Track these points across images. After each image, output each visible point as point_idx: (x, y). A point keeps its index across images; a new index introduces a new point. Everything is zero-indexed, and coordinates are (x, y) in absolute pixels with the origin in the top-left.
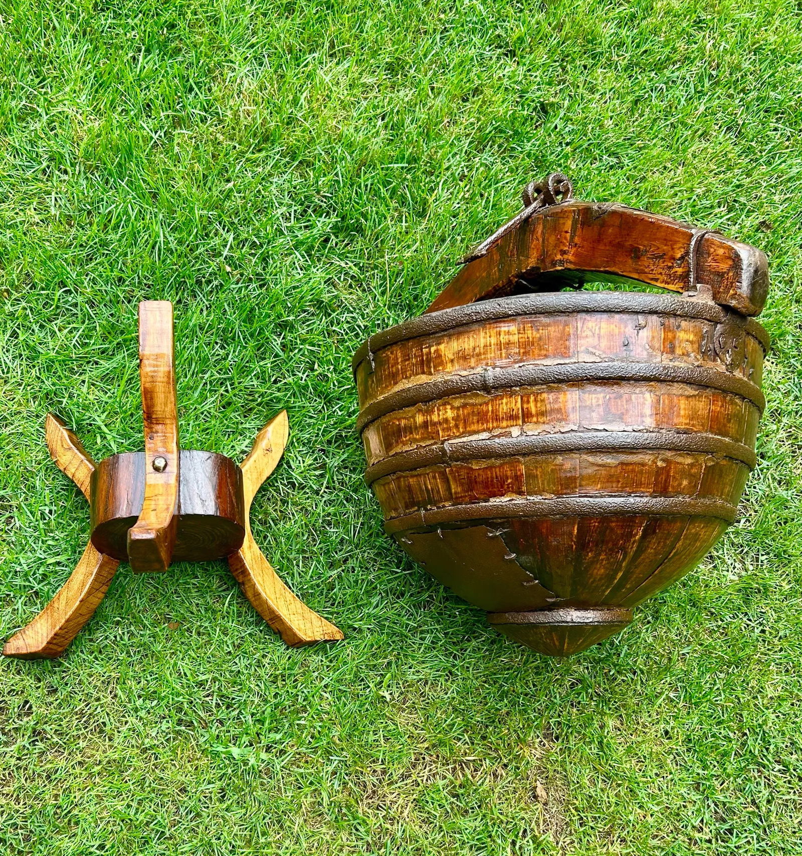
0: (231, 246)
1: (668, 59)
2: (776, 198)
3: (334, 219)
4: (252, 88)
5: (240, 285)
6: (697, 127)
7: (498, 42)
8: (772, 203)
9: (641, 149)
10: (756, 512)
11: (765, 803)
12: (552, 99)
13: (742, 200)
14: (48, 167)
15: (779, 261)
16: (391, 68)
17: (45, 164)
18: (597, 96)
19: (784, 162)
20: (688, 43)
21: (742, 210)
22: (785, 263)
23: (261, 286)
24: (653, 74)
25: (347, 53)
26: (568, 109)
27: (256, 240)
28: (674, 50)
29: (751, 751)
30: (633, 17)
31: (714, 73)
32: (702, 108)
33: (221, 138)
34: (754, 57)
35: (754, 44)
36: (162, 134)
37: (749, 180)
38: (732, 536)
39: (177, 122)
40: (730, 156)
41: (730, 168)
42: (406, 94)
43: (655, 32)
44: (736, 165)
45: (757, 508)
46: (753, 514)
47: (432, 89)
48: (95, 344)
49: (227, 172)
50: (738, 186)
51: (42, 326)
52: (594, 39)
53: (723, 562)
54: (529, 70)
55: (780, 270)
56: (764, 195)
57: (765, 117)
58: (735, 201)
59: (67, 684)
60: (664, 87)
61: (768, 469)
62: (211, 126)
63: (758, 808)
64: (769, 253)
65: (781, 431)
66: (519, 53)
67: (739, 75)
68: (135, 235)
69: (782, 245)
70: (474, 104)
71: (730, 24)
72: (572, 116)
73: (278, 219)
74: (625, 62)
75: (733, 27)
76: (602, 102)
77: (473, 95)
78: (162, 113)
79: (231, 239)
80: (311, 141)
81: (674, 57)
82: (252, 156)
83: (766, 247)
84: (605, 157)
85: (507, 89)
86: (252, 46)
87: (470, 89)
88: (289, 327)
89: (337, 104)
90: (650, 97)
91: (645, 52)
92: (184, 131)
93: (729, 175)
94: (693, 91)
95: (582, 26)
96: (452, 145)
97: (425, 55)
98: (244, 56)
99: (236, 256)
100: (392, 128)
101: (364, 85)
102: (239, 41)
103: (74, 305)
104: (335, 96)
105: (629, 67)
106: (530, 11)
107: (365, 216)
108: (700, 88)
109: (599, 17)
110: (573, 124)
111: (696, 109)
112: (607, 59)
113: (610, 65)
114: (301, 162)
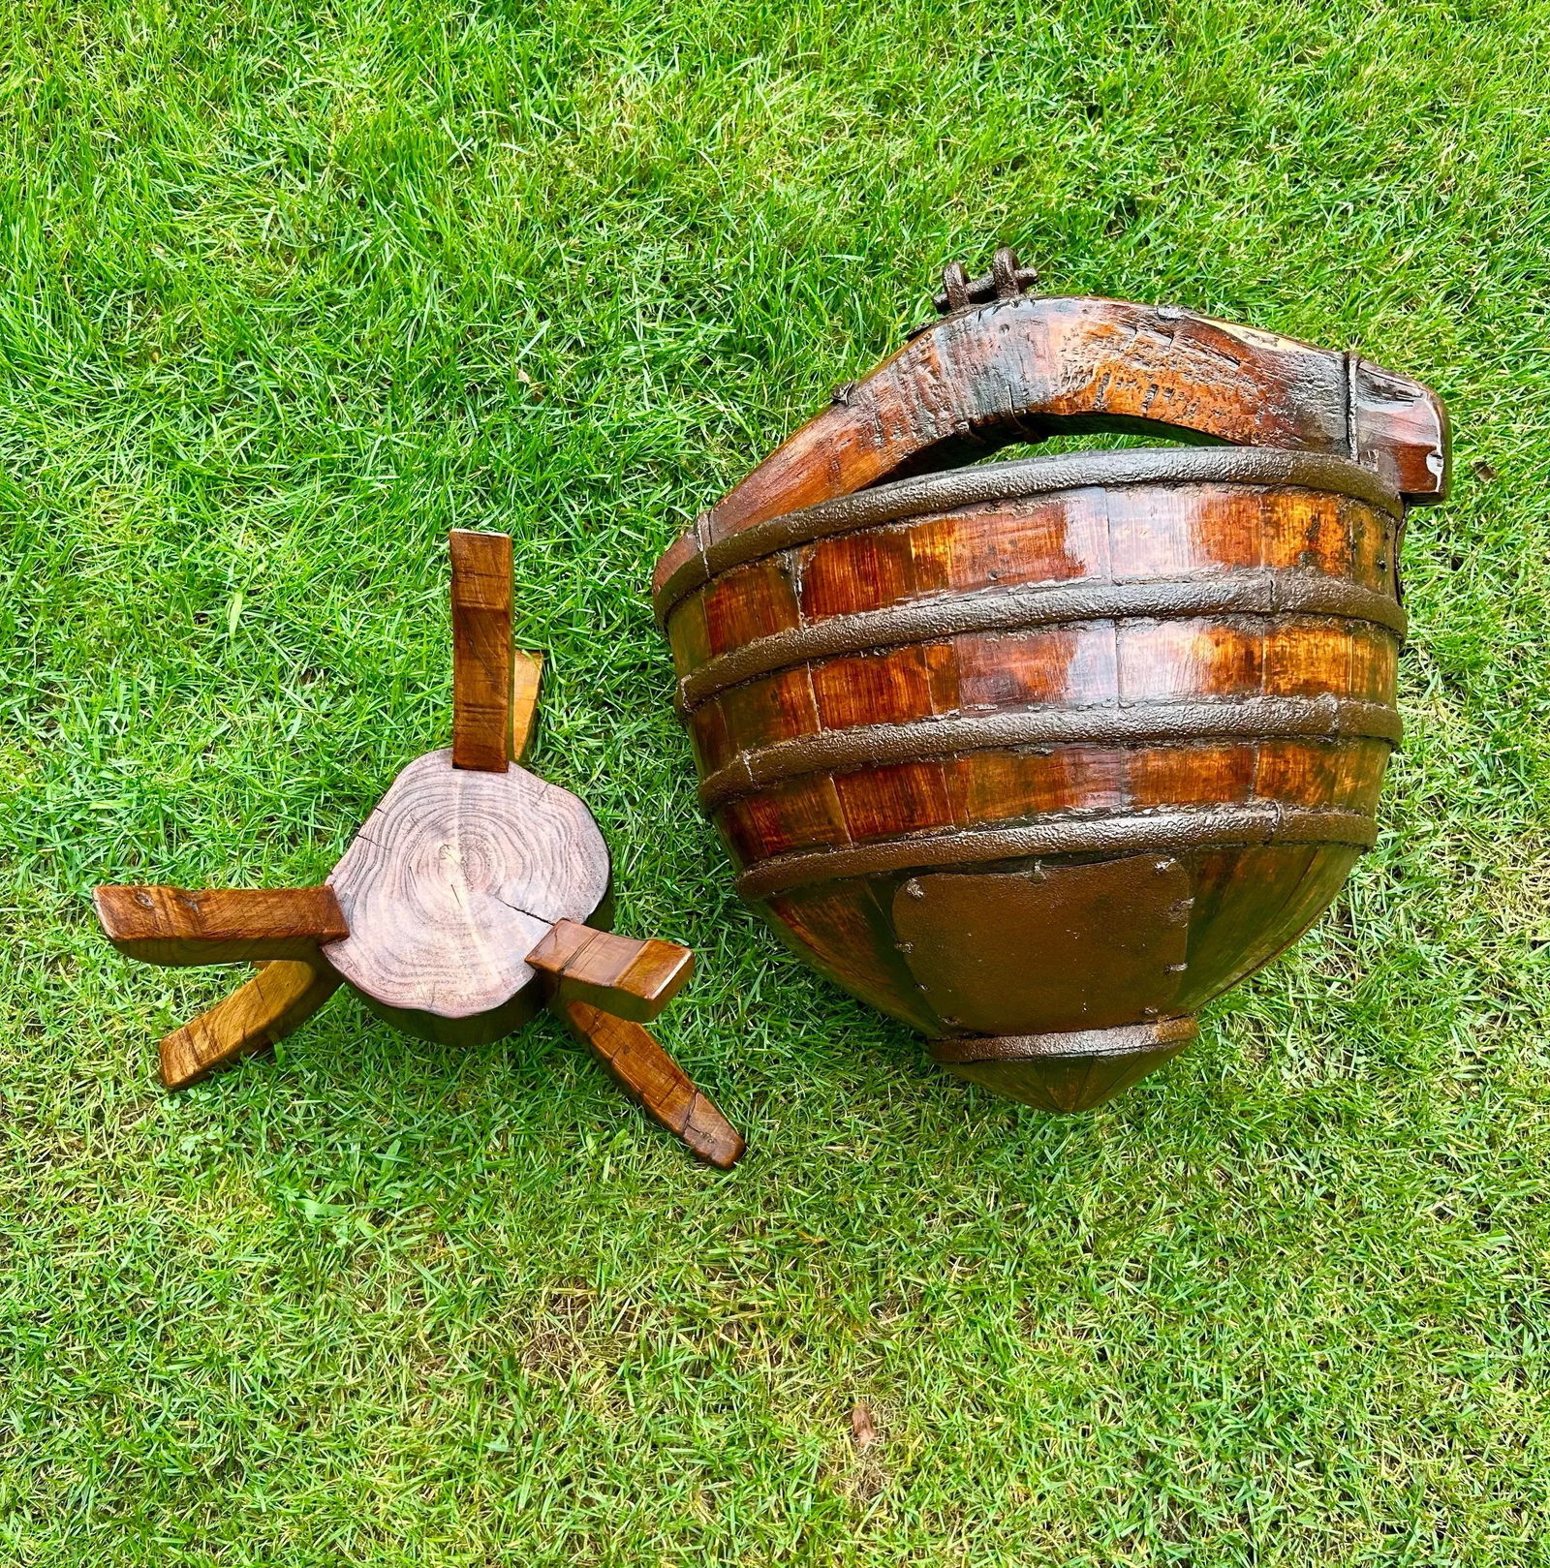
0: (540, 340)
1: (1368, 161)
2: (1516, 428)
3: (727, 329)
4: (641, 95)
5: (539, 408)
6: (1394, 283)
7: (1077, 90)
8: (1505, 433)
9: (1286, 302)
10: (1365, 972)
11: (1266, 1526)
12: (1150, 196)
13: (1454, 419)
14: (278, 166)
15: (1497, 534)
16: (882, 102)
17: (274, 160)
18: (1228, 203)
19: (1544, 368)
20: (1409, 141)
22: (1508, 541)
23: (574, 416)
24: (1335, 184)
25: (815, 65)
26: (1174, 215)
27: (581, 338)
28: (1380, 148)
30: (1318, 85)
31: (1445, 198)
32: (1408, 253)
33: (570, 164)
34: (1523, 184)
35: (1528, 161)
36: (475, 145)
37: (1470, 387)
38: (1310, 1008)
39: (506, 130)
40: (1445, 342)
41: (1443, 362)
42: (898, 148)
43: (1353, 114)
44: (1454, 358)
45: (1368, 965)
46: (1359, 975)
47: (946, 145)
48: (272, 464)
49: (568, 222)
50: (1451, 395)
51: (196, 416)
52: (1243, 110)
53: (1283, 1052)
54: (1120, 143)
55: (1498, 551)
56: (1494, 418)
57: (1524, 287)
59: (61, 1023)
60: (1351, 207)
61: (1403, 899)
62: (560, 144)
63: (1250, 1531)
64: (1483, 519)
65: (1441, 835)
66: (1107, 112)
67: (1489, 207)
68: (386, 296)
69: (1508, 508)
70: (1010, 182)
71: (1490, 122)
72: (1177, 228)
73: (632, 312)
74: (1289, 156)
75: (1496, 128)
76: (1235, 214)
77: (1014, 168)
78: (484, 112)
79: (543, 331)
80: (717, 195)
81: (1379, 160)
82: (616, 204)
83: (1478, 507)
84: (1220, 305)
85: (1072, 167)
86: (660, 31)
87: (1008, 155)
88: (602, 490)
89: (778, 143)
90: (1323, 219)
91: (1329, 145)
92: (514, 147)
93: (1437, 373)
94: (1402, 223)
95: (1225, 86)
96: (954, 241)
97: (945, 90)
98: (645, 45)
99: (543, 359)
100: (863, 199)
101: (833, 121)
102: (640, 19)
103: (255, 391)
104: (775, 129)
105: (1295, 165)
106: (1143, 48)
107: (777, 332)
108: (1415, 219)
109: (1259, 76)
110: (1175, 241)
111: (1400, 253)
112: (1258, 145)
113: (1261, 157)
114: (694, 227)
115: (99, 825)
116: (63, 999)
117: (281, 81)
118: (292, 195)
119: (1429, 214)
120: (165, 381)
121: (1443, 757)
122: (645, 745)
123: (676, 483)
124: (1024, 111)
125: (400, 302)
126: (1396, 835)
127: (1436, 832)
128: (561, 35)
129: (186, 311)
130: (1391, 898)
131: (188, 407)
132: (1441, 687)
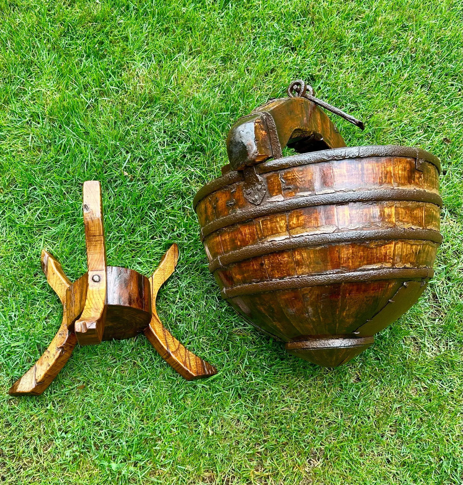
0: (129, 160)
1: (386, 48)
2: (454, 125)
3: (189, 144)
4: (144, 73)
5: (133, 183)
6: (403, 86)
7: (286, 43)
8: (451, 127)
9: (370, 99)
10: (446, 314)
12: (318, 73)
13: (433, 126)
14: (30, 120)
15: (456, 161)
16: (224, 60)
17: (28, 119)
18: (344, 70)
19: (458, 103)
20: (398, 39)
21: (432, 132)
22: (460, 162)
23: (145, 183)
24: (377, 57)
25: (199, 52)
26: (327, 78)
27: (142, 157)
28: (389, 43)
29: (445, 472)
30: (364, 26)
31: (413, 55)
32: (406, 75)
33: (126, 101)
34: (438, 45)
35: (438, 37)
36: (93, 101)
37: (436, 114)
38: (430, 329)
39: (102, 94)
40: (424, 101)
41: (425, 108)
42: (232, 74)
43: (378, 34)
44: (428, 106)
45: (446, 311)
46: (444, 315)
47: (248, 70)
48: (48, 218)
49: (129, 120)
50: (430, 118)
51: (19, 208)
52: (341, 40)
53: (425, 346)
54: (304, 58)
55: (457, 166)
56: (446, 123)
57: (445, 78)
58: (428, 127)
59: (16, 421)
60: (384, 64)
61: (453, 287)
62: (121, 95)
64: (450, 157)
65: (460, 263)
66: (298, 49)
67: (429, 55)
68: (75, 156)
69: (457, 152)
70: (271, 78)
71: (423, 27)
72: (329, 82)
73: (157, 145)
74: (360, 51)
75: (425, 29)
76: (347, 73)
77: (271, 73)
78: (94, 89)
79: (129, 157)
80: (176, 101)
81: (390, 47)
82: (144, 111)
83: (447, 153)
84: (348, 104)
85: (290, 69)
86: (146, 51)
87: (269, 69)
88: (160, 206)
89: (193, 80)
90: (376, 69)
91: (372, 45)
92: (106, 98)
93: (424, 112)
94: (401, 66)
95: (334, 33)
96: (257, 101)
97: (244, 52)
98: (142, 57)
99: (131, 167)
100: (224, 93)
101: (209, 69)
102: (139, 49)
103: (38, 196)
104: (191, 76)
105: (363, 54)
106: (305, 26)
107: (206, 142)
108: (405, 64)
109: (344, 28)
110: (329, 86)
111: (403, 75)
112: (349, 50)
113: (351, 53)
114: (171, 113)
115: (16, 352)
116: (16, 413)
117: (25, 93)
118: (36, 129)
119: (410, 61)
120: (7, 198)
121: (455, 237)
122: (192, 287)
123: (183, 198)
124: (270, 54)
125: (80, 157)
126: (445, 266)
127: (458, 263)
128: (114, 59)
129: (9, 174)
130: (449, 288)
131: (16, 206)
132: (449, 214)
